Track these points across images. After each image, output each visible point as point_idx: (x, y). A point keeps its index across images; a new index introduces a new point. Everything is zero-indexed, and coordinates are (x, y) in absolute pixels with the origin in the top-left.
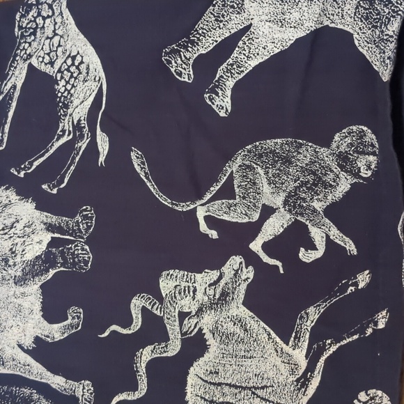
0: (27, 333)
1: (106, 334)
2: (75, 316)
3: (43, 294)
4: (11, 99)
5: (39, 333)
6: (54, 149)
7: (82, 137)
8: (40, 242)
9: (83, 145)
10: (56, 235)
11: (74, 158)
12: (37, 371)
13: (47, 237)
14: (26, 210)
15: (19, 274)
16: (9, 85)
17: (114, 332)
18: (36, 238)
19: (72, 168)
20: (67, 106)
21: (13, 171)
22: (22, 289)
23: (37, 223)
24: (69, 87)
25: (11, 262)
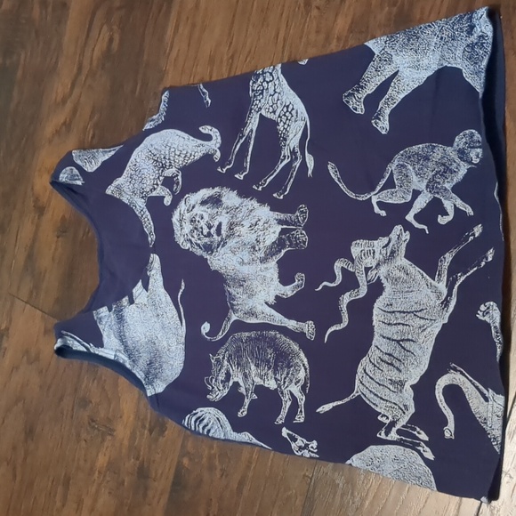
0: (270, 294)
1: (320, 288)
2: (300, 279)
3: (279, 267)
4: (250, 139)
5: (278, 293)
6: (279, 169)
7: (296, 158)
8: (274, 233)
9: (297, 164)
10: (285, 227)
11: (292, 174)
12: (278, 319)
13: (279, 228)
14: (264, 212)
15: (263, 255)
16: (248, 130)
17: (325, 286)
18: (272, 230)
19: (292, 180)
20: (285, 140)
21: (254, 187)
22: (265, 266)
23: (272, 219)
24: (286, 126)
25: (257, 248)
